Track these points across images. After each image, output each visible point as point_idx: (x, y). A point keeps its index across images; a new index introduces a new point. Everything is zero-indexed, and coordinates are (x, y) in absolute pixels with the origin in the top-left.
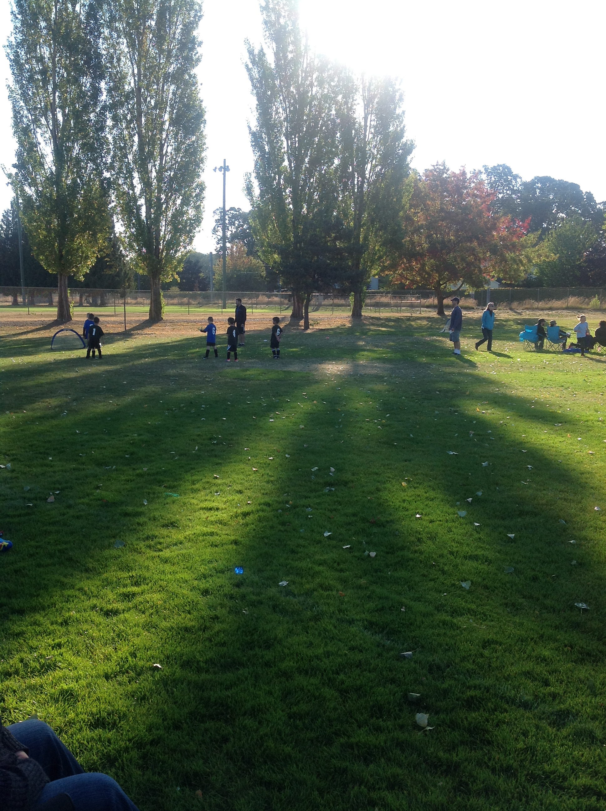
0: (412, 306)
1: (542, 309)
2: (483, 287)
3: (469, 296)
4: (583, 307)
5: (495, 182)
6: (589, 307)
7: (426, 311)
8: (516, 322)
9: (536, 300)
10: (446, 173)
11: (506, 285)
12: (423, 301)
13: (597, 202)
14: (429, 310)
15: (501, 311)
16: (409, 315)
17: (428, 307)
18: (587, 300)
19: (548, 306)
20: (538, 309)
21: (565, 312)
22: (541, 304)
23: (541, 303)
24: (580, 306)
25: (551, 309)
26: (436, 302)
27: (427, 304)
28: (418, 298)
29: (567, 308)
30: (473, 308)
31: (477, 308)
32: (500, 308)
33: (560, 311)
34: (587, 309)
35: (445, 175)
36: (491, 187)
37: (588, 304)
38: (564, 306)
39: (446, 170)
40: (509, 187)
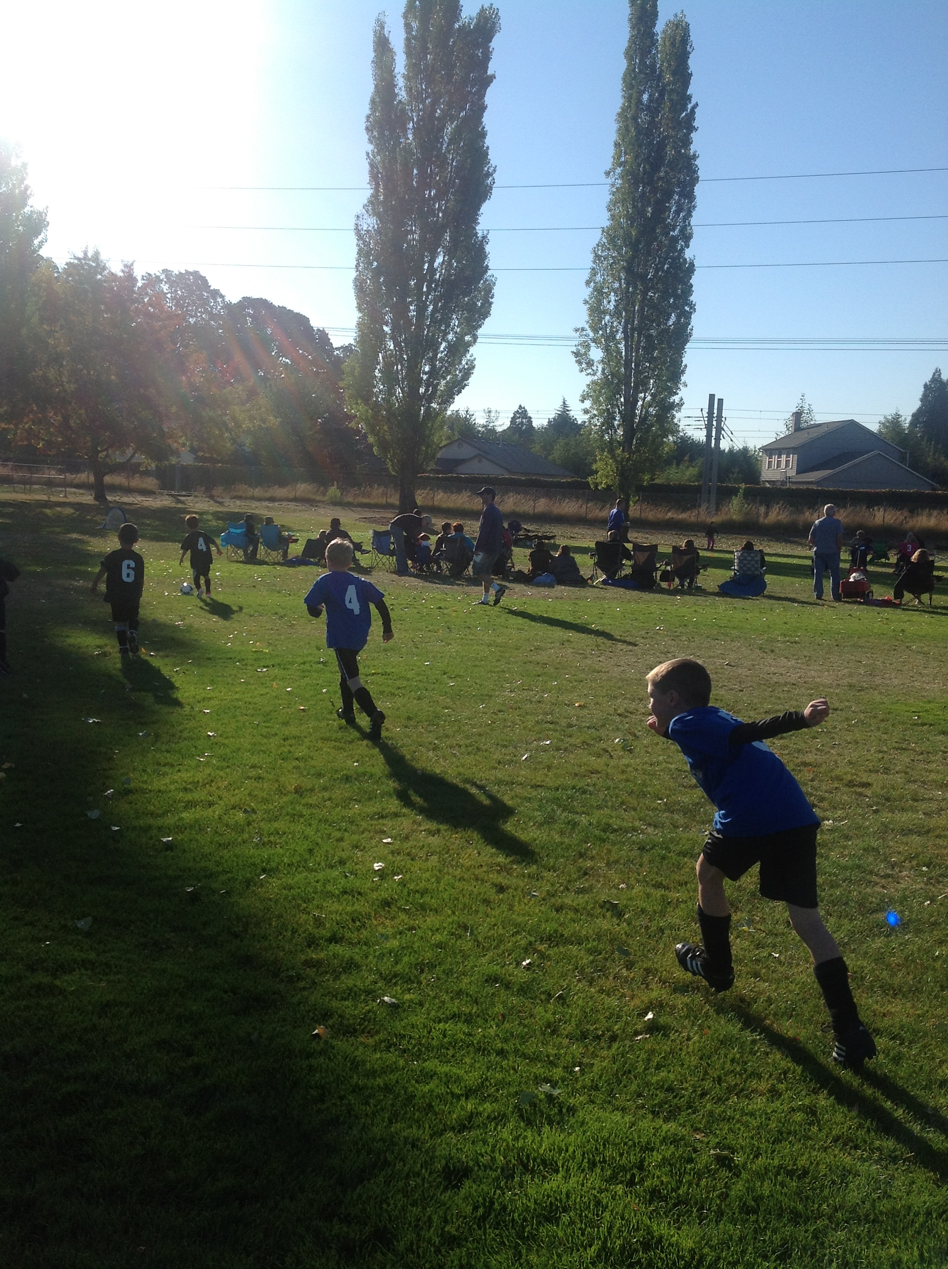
0: (50, 484)
1: (259, 499)
2: (168, 460)
3: (146, 473)
4: (318, 498)
5: (183, 298)
6: (326, 498)
7: (75, 493)
8: (217, 516)
9: (250, 486)
10: (101, 274)
11: (203, 459)
12: (70, 477)
13: (335, 346)
14: (81, 491)
15: (197, 499)
16: (45, 498)
17: (78, 486)
18: (322, 488)
19: (268, 495)
20: (253, 498)
21: (292, 505)
22: (257, 492)
23: (257, 490)
24: (313, 497)
25: (272, 499)
26: (92, 479)
27: (76, 481)
28: (61, 471)
29: (295, 500)
30: (155, 493)
31: (160, 493)
32: (196, 493)
33: (284, 503)
34: (323, 502)
35: (99, 277)
36: (176, 305)
37: (324, 494)
38: (291, 496)
39: (100, 267)
40: (206, 309)
